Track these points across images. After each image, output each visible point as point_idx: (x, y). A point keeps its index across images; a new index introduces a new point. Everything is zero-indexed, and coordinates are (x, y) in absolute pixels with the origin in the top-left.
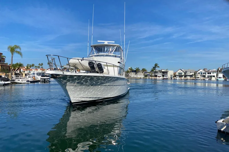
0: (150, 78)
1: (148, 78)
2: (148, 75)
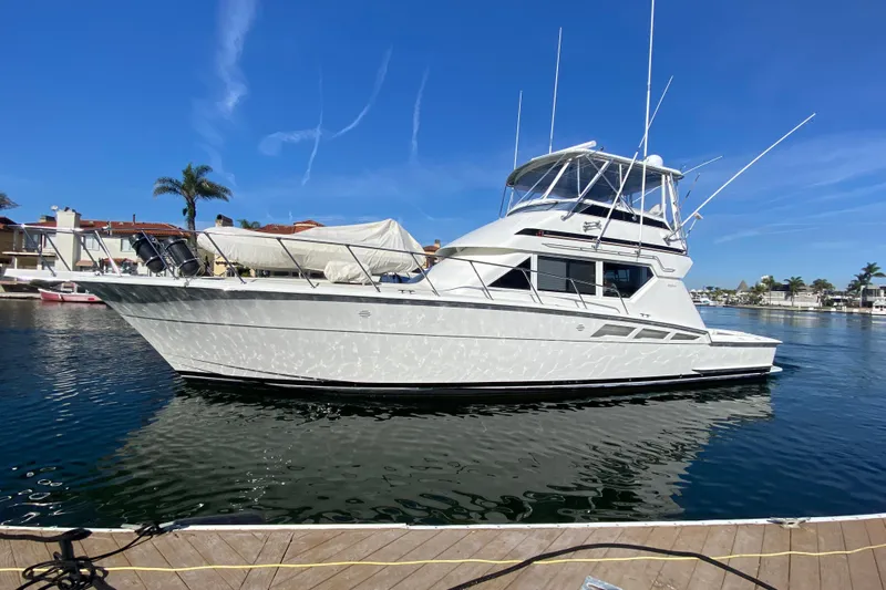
0: (845, 309)
1: (833, 310)
2: (838, 300)
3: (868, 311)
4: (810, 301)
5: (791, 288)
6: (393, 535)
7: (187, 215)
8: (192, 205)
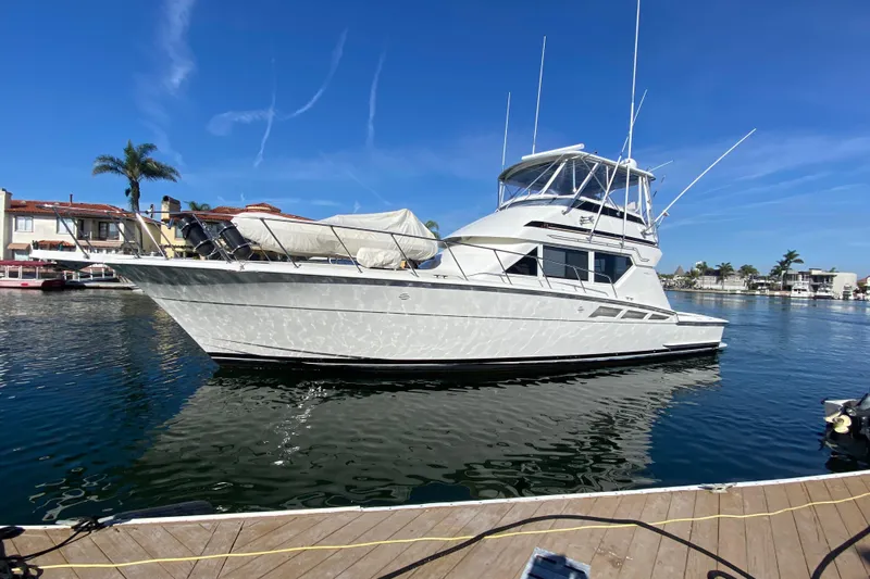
0: (768, 292)
1: (758, 293)
2: (762, 284)
3: (788, 294)
4: (737, 285)
5: (721, 273)
6: (346, 519)
7: (130, 195)
8: (135, 185)
